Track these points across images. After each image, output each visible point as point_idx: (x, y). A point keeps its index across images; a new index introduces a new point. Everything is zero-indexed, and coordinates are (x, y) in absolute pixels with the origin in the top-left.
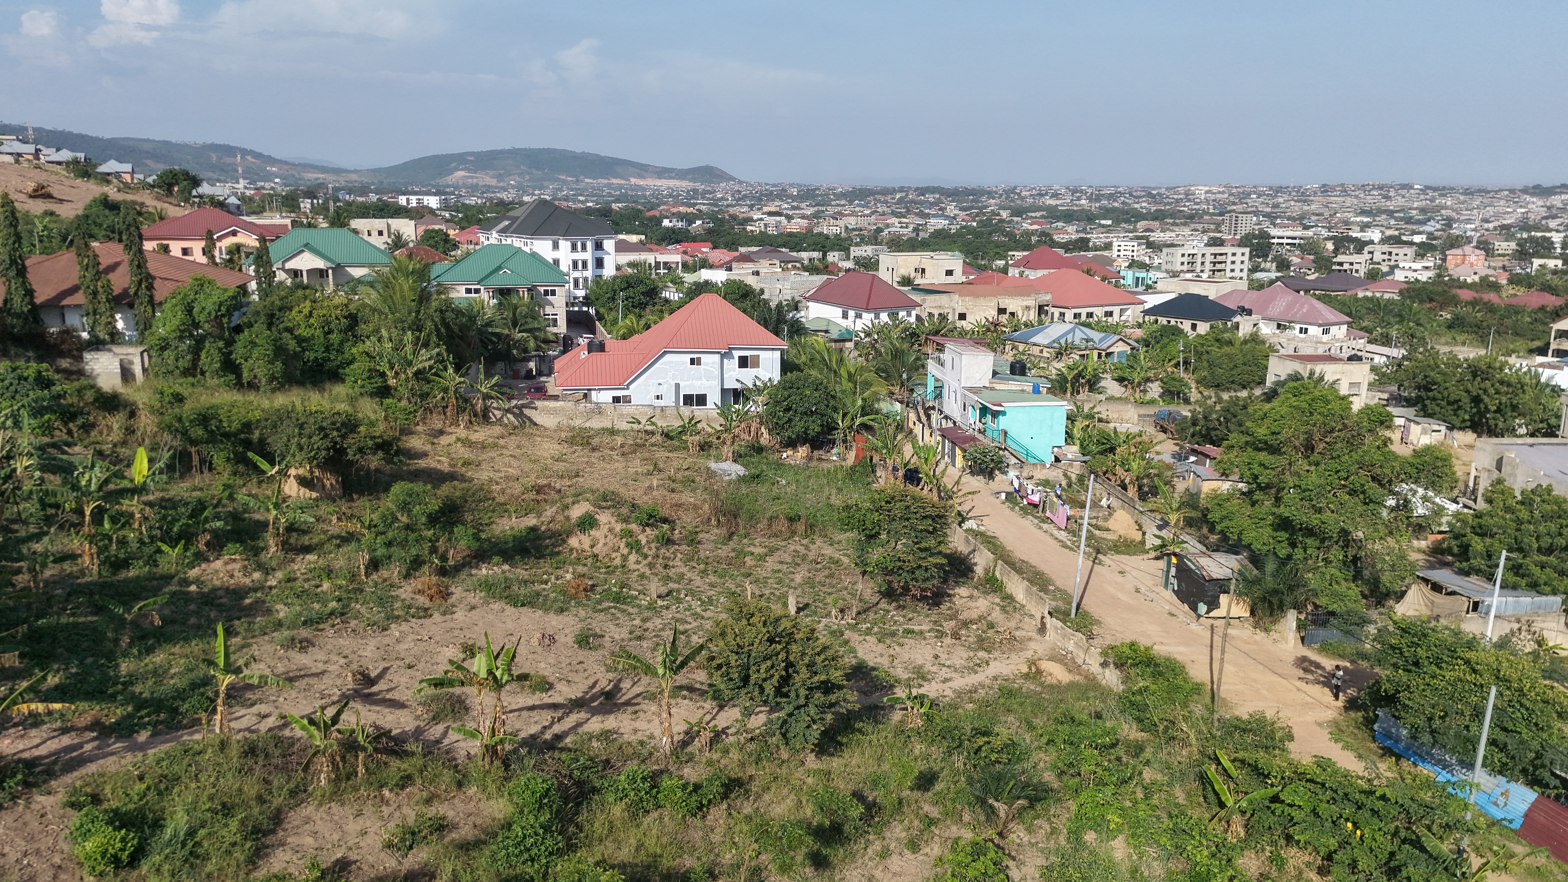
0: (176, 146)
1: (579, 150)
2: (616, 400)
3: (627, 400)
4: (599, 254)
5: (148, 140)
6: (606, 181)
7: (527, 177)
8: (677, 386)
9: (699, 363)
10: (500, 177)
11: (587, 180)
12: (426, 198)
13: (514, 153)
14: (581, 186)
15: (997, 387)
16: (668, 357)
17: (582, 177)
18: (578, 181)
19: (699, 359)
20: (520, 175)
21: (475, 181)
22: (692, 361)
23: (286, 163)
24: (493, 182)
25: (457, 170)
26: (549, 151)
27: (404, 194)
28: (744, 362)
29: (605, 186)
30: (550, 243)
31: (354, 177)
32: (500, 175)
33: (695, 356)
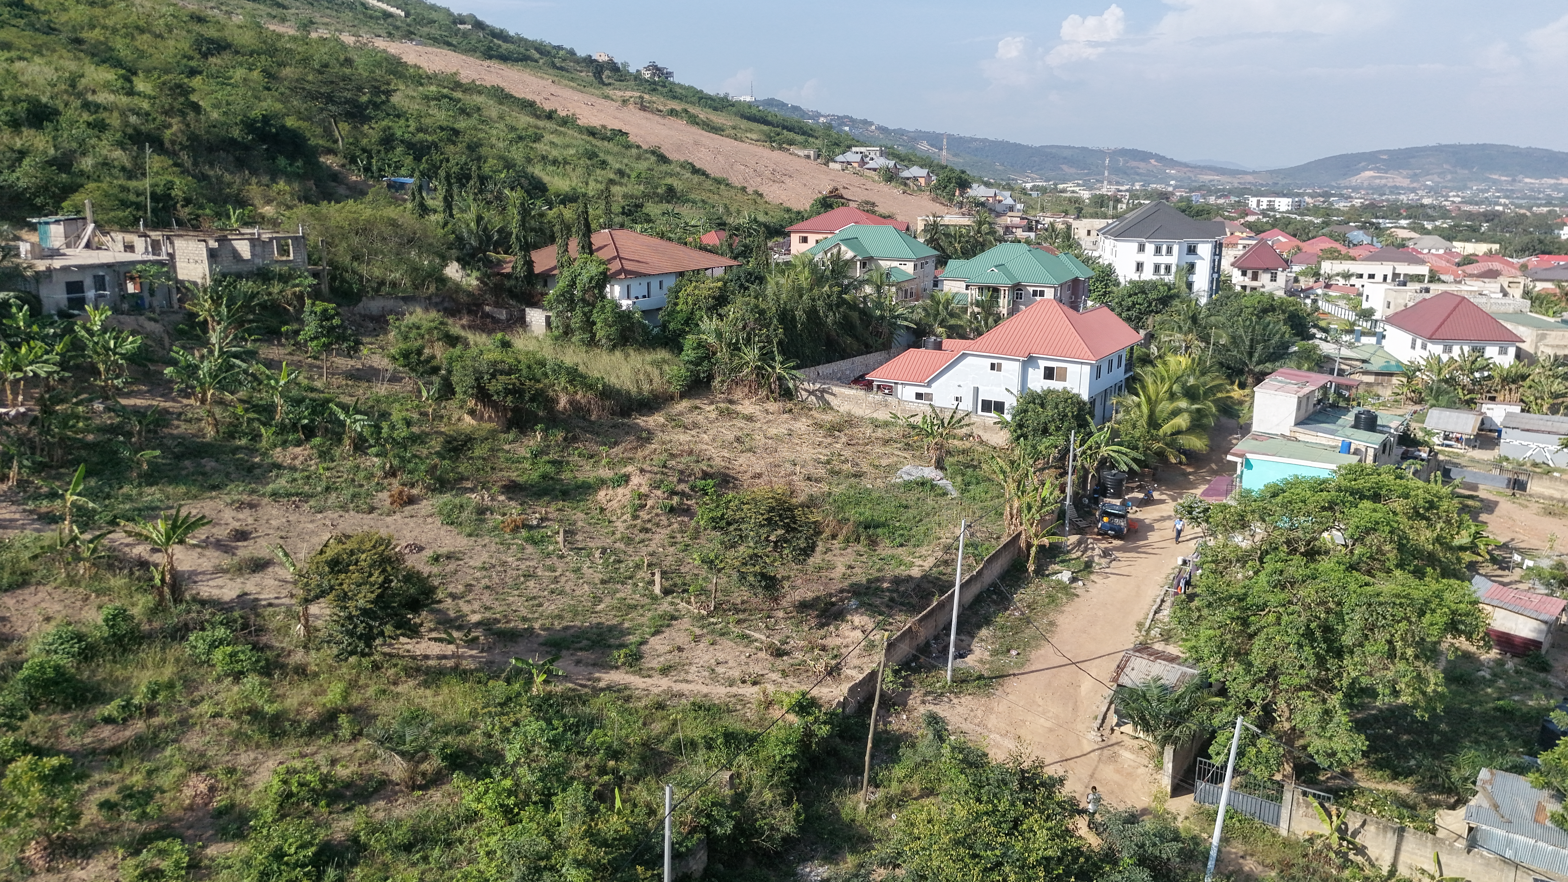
0: (1092, 151)
1: (1523, 146)
2: (919, 396)
3: (929, 397)
4: (1191, 258)
5: (1069, 147)
6: (1552, 181)
7: (1449, 177)
8: (976, 390)
9: (999, 370)
10: (1414, 177)
11: (1527, 180)
12: (1277, 200)
13: (1439, 149)
14: (1518, 186)
15: (1301, 437)
16: (969, 359)
17: (1520, 177)
18: (1514, 180)
19: (1000, 365)
20: (1439, 174)
21: (1383, 181)
22: (993, 367)
23: (1186, 165)
24: (1405, 183)
25: (1365, 169)
26: (1484, 147)
27: (1254, 196)
28: (1049, 374)
29: (1550, 186)
30: (1135, 246)
31: (1250, 178)
32: (1415, 175)
33: (995, 361)
